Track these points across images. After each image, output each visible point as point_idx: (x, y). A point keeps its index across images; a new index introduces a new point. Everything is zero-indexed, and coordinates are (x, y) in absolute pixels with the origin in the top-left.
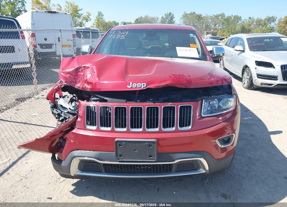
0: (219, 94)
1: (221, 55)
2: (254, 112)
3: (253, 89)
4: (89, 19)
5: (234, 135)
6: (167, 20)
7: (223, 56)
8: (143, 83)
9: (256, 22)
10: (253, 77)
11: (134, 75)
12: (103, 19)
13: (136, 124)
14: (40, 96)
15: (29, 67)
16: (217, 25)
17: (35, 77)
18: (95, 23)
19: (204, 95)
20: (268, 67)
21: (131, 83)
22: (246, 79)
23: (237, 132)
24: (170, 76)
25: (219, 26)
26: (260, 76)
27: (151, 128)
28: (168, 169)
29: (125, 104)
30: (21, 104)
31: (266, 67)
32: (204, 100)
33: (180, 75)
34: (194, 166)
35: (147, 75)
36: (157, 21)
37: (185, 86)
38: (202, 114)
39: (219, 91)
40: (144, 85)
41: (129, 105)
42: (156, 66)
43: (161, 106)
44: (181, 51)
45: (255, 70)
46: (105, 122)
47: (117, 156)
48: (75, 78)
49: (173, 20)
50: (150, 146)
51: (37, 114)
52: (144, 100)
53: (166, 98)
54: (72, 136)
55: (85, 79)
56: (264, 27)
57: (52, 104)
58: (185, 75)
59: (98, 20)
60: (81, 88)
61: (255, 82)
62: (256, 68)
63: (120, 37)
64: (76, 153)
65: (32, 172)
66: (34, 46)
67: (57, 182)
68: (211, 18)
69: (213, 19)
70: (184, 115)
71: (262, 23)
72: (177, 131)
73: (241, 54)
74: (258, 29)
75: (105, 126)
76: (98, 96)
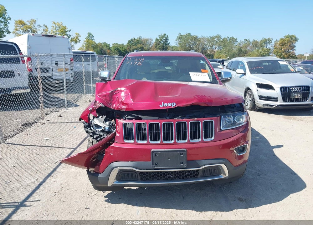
0: (233, 111)
1: (229, 79)
2: (258, 131)
3: (256, 110)
4: (78, 40)
5: (247, 144)
6: (162, 42)
7: (231, 80)
8: (173, 102)
9: (252, 44)
10: (255, 99)
11: (164, 97)
12: (93, 40)
13: (168, 136)
14: (46, 121)
15: (29, 92)
16: (214, 47)
17: (42, 102)
18: (84, 45)
19: (222, 113)
20: (269, 89)
21: (163, 103)
22: (249, 101)
23: (250, 142)
24: (194, 97)
25: (215, 48)
26: (261, 98)
27: (180, 140)
28: (195, 174)
29: (158, 121)
30: (29, 129)
31: (266, 89)
32: (222, 116)
33: (202, 96)
34: (217, 171)
35: (175, 96)
36: (151, 42)
37: (207, 104)
38: (222, 128)
39: (233, 109)
40: (174, 104)
41: (161, 122)
42: (180, 88)
43: (188, 122)
44: (194, 76)
45: (257, 92)
46: (141, 136)
47: (153, 164)
48: (110, 100)
49: (167, 41)
50: (181, 155)
51: (49, 139)
52: (173, 117)
53: (192, 115)
54: (111, 149)
55: (120, 101)
56: (261, 49)
57: (86, 124)
58: (206, 95)
59: (88, 42)
60: (116, 109)
61: (257, 103)
62: (257, 90)
63: (137, 63)
64: (115, 164)
65: (63, 189)
66: (30, 71)
67: (89, 196)
68: (208, 40)
69: (209, 40)
70: (207, 128)
71: (258, 44)
72: (202, 142)
73: (243, 77)
74: (254, 51)
75: (141, 140)
76: (133, 114)
